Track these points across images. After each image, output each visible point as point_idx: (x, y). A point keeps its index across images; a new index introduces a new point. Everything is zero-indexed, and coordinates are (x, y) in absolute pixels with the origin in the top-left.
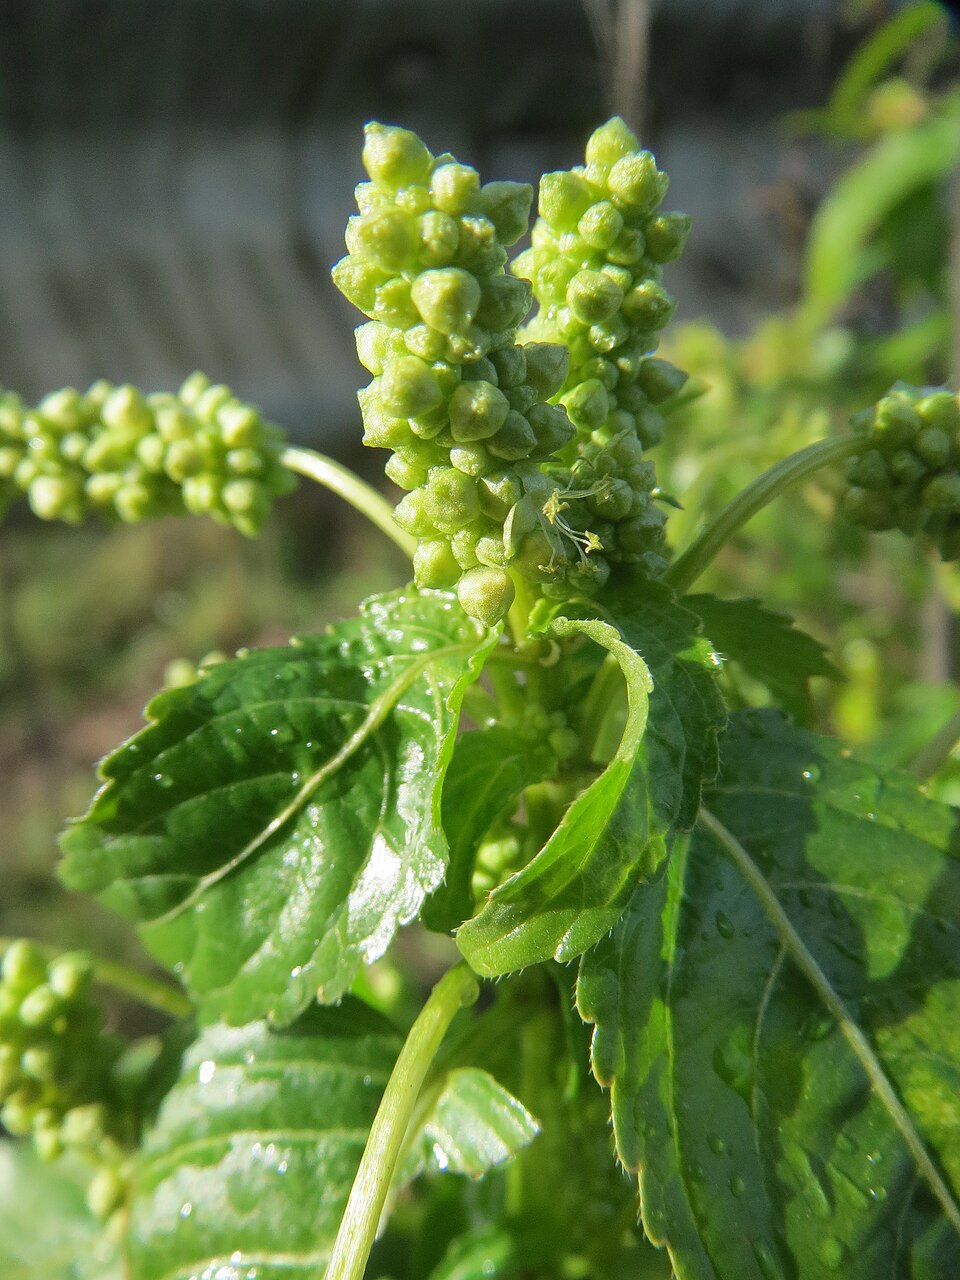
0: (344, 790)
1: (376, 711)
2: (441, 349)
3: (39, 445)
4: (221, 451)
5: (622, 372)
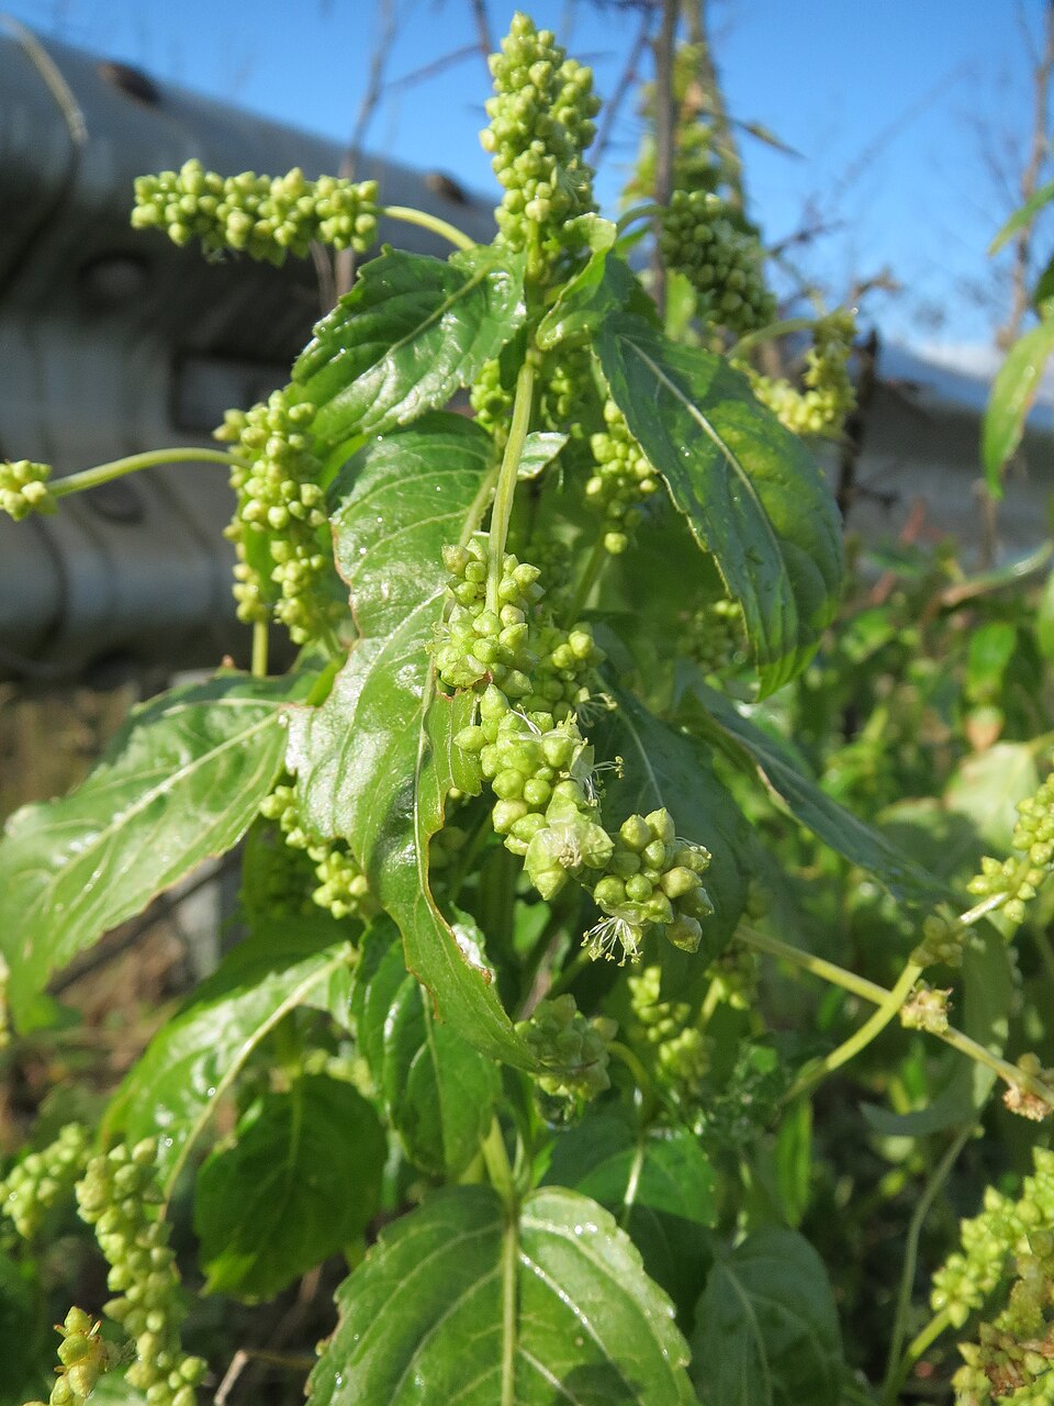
0: (466, 304)
3: (232, 196)
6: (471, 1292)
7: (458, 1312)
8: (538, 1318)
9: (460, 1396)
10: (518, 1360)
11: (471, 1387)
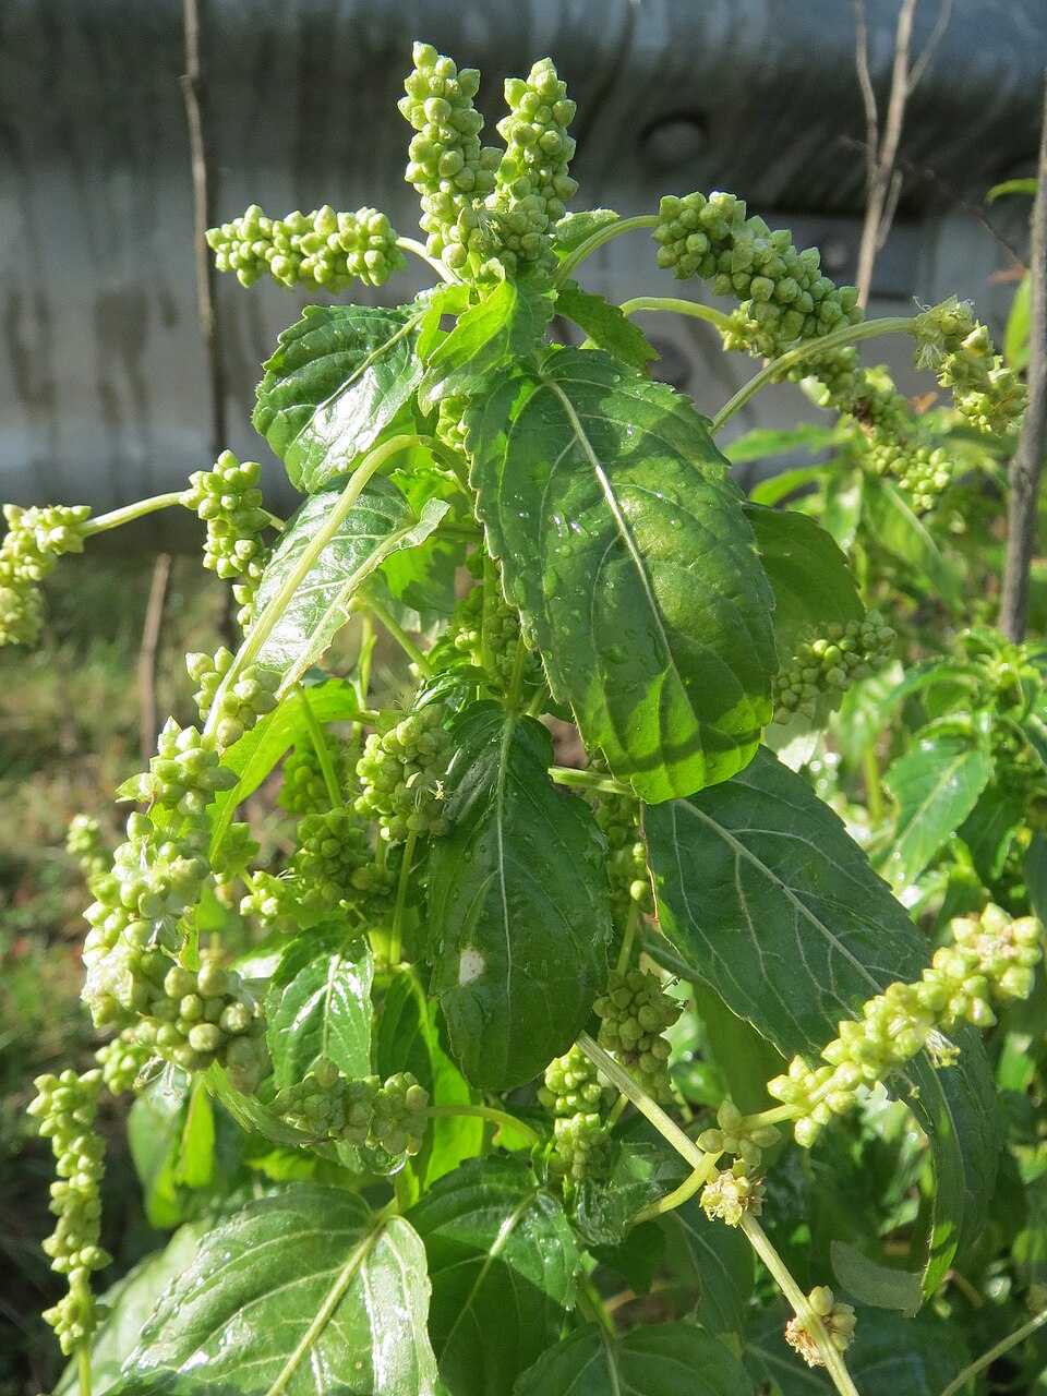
0: (387, 360)
1: (406, 327)
2: (436, 135)
3: (279, 238)
4: (366, 236)
5: (541, 176)
6: (302, 1282)
7: (283, 1294)
8: (342, 1328)
9: (249, 1365)
10: (306, 1355)
11: (261, 1362)
